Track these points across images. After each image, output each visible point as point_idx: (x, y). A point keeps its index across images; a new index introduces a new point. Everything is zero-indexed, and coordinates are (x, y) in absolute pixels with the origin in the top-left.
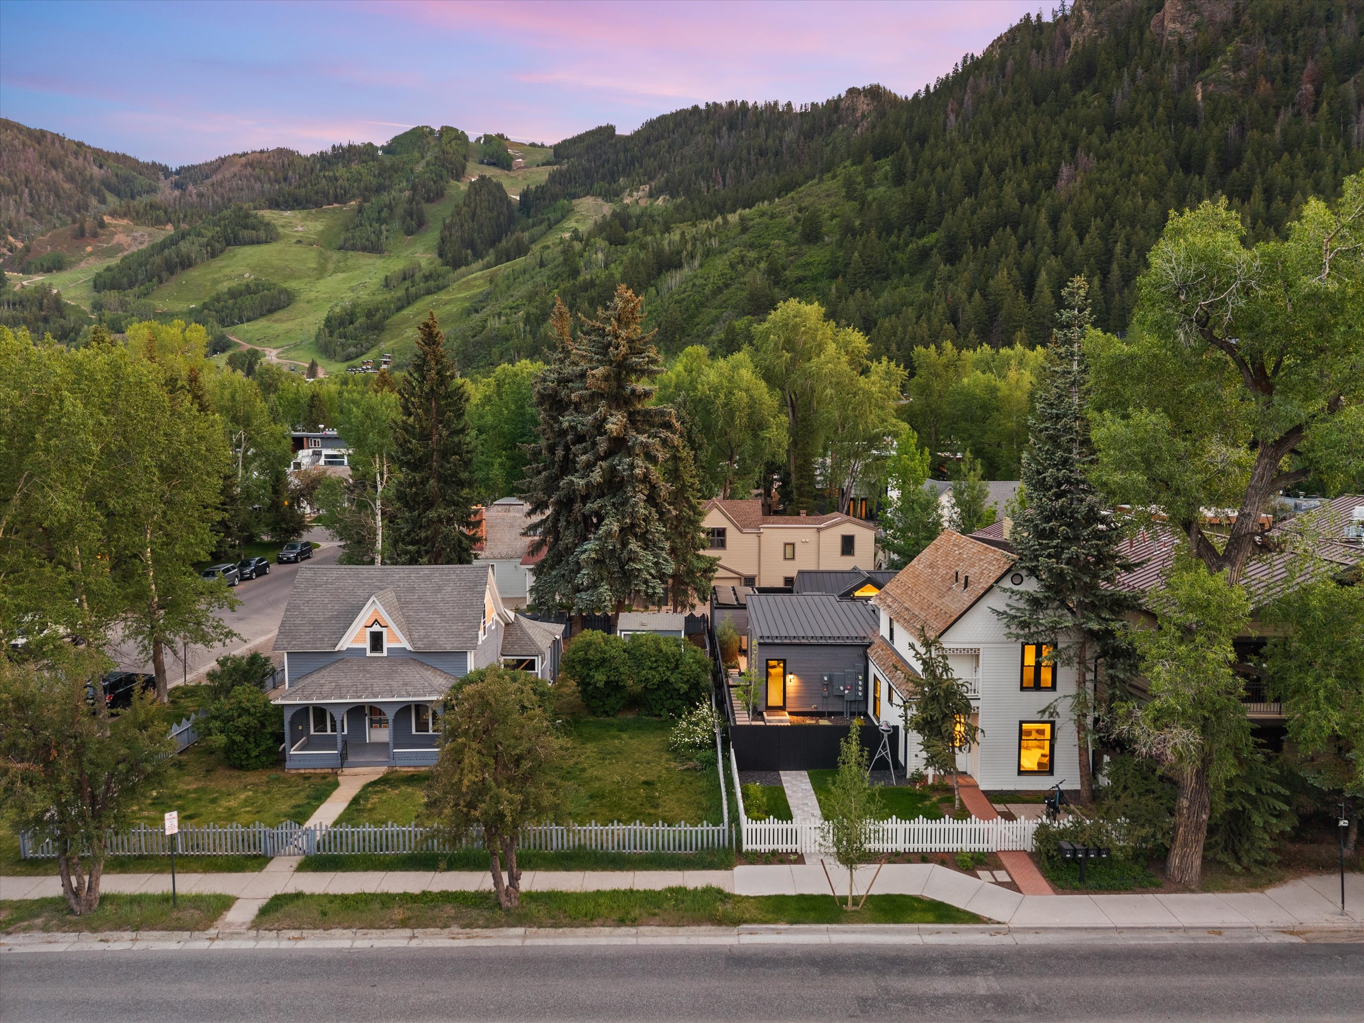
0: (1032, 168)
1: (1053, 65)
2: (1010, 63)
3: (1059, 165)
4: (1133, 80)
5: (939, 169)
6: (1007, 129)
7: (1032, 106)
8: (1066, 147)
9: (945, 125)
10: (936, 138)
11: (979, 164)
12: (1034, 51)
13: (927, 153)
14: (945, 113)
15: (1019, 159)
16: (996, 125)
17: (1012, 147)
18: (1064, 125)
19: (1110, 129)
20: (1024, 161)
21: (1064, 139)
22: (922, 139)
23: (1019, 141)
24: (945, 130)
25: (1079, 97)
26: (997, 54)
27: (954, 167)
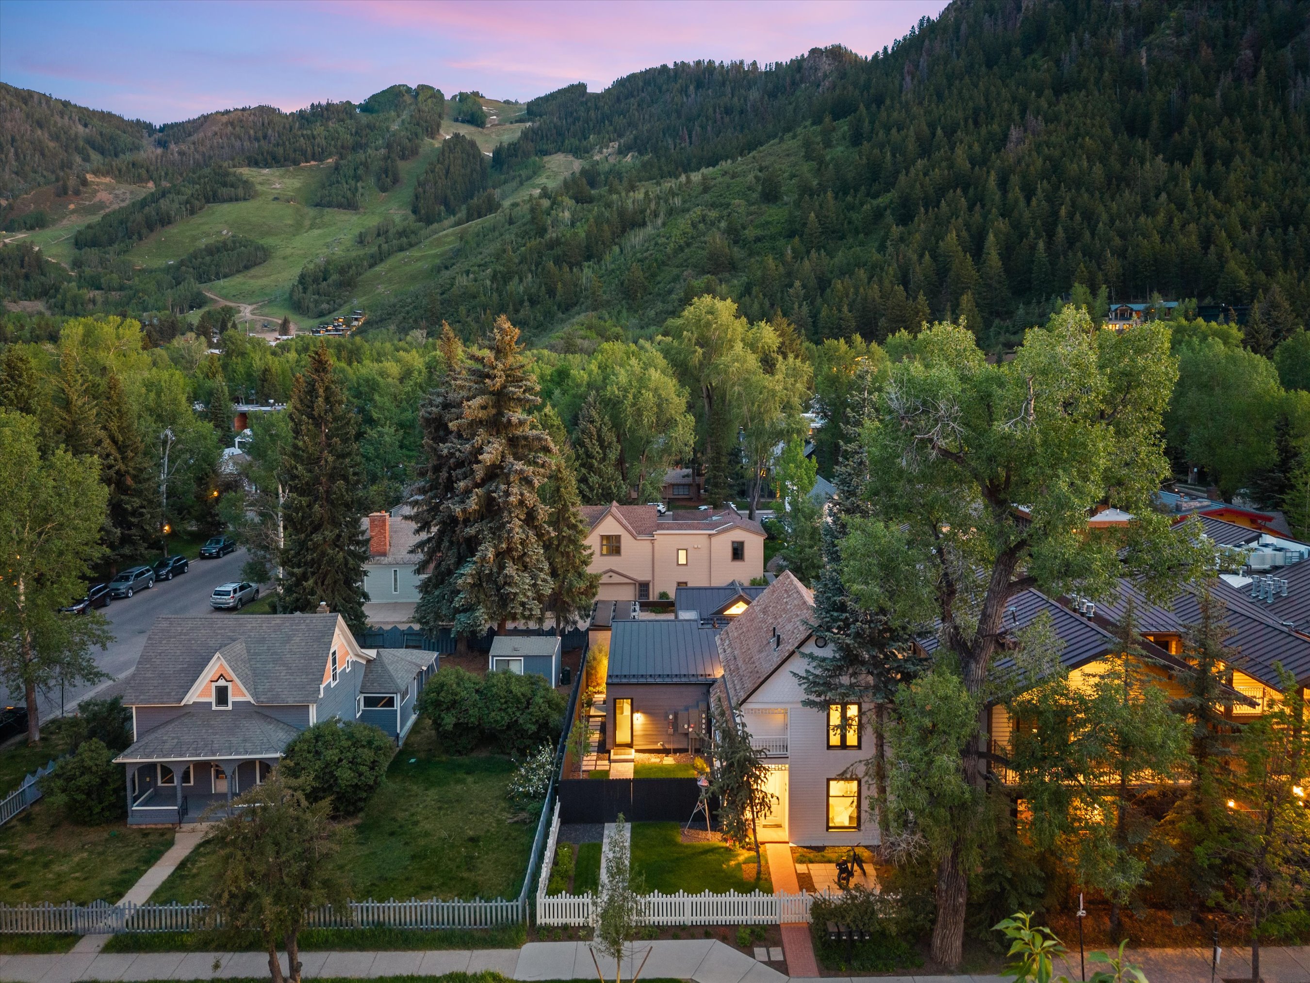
0: (984, 131)
1: (1005, 28)
2: (964, 27)
3: (1009, 128)
4: (1081, 44)
5: (894, 131)
6: (960, 93)
7: (984, 69)
8: (1016, 110)
9: (901, 86)
10: (892, 100)
11: (932, 126)
12: (987, 15)
13: (883, 114)
14: (902, 75)
15: (970, 121)
16: (949, 88)
17: (964, 109)
18: (1014, 88)
19: (1057, 93)
20: (976, 123)
21: (1014, 102)
22: (879, 101)
23: (971, 104)
24: (901, 91)
25: (1029, 59)
26: (952, 16)
27: (908, 129)
